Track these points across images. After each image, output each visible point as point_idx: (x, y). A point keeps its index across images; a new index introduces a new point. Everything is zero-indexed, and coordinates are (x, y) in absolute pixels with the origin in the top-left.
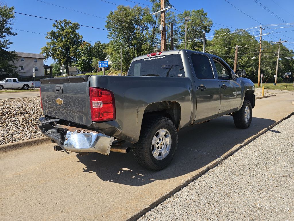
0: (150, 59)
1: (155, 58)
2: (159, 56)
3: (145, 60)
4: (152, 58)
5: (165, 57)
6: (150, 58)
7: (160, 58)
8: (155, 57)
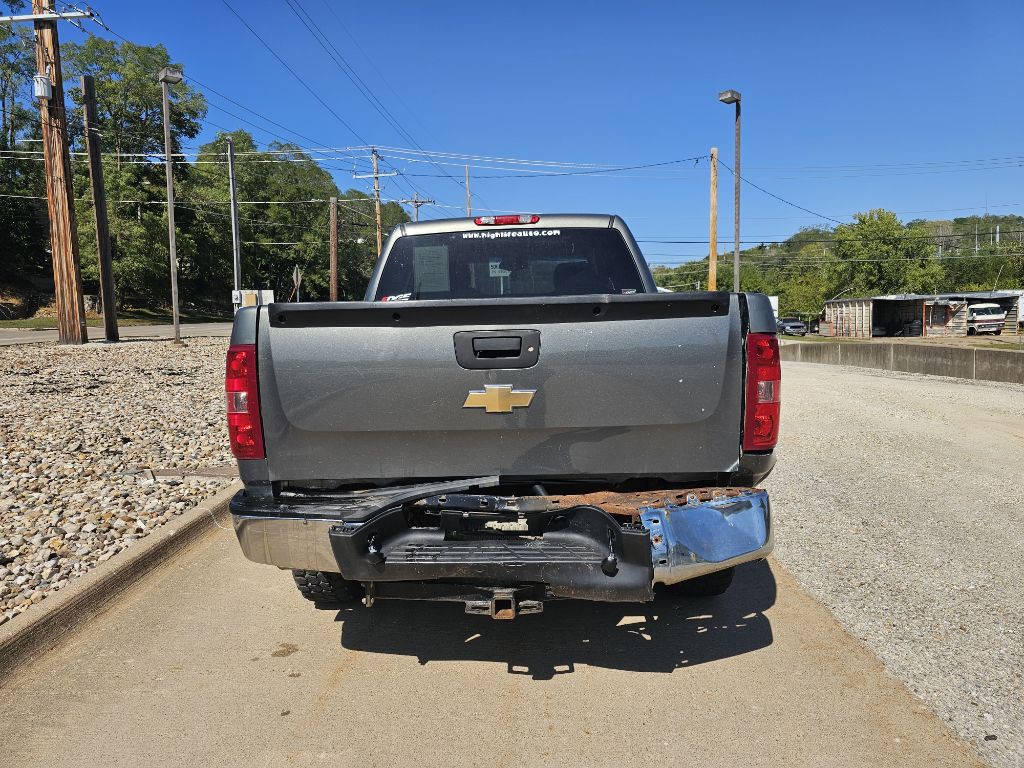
0: (493, 236)
1: (514, 234)
2: (533, 230)
3: (465, 236)
4: (499, 231)
5: (558, 232)
6: (493, 231)
7: (537, 233)
8: (517, 230)
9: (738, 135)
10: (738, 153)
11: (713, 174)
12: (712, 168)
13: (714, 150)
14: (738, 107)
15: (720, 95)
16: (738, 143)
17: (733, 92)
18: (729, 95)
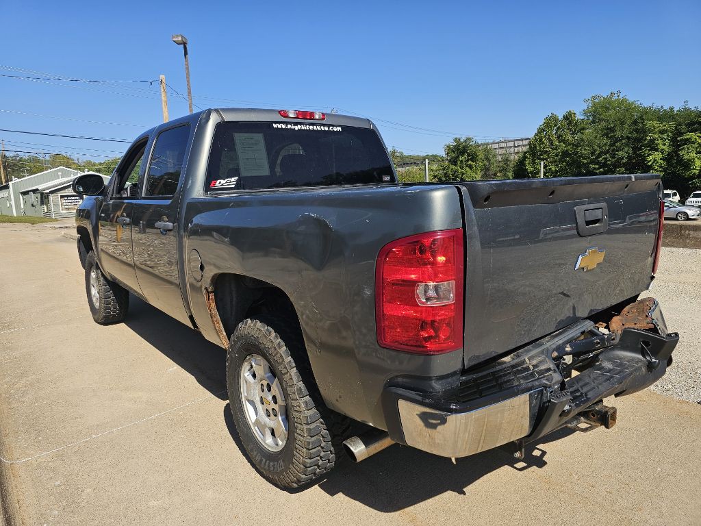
0: (296, 128)
1: (311, 128)
3: (275, 126)
4: (300, 124)
5: (339, 129)
6: (296, 124)
7: (327, 129)
8: (312, 124)
9: (187, 68)
10: (188, 81)
11: (163, 94)
12: (162, 90)
13: (162, 77)
14: (185, 48)
15: (173, 37)
16: (188, 74)
17: (182, 37)
18: (180, 39)
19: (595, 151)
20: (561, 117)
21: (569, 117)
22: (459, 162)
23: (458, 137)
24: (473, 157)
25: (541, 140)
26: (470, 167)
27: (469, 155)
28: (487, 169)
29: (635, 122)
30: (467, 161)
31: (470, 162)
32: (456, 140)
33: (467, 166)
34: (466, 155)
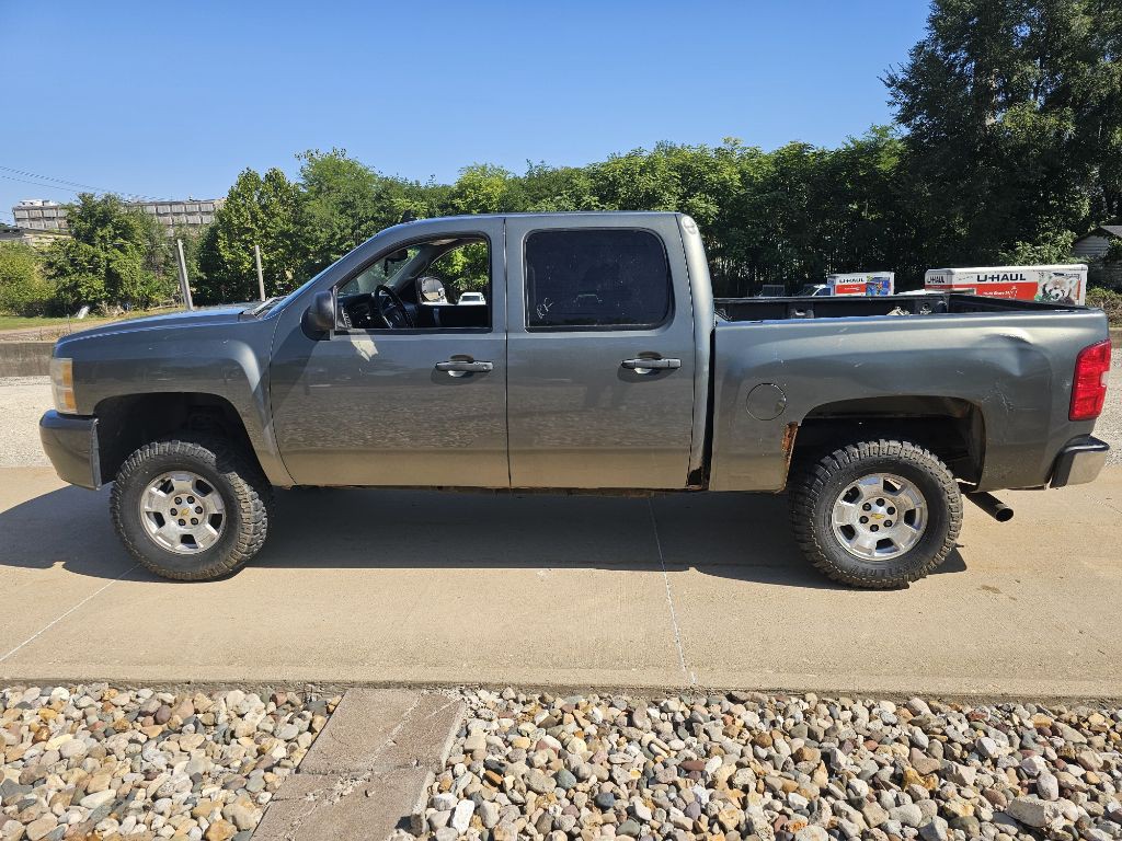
19: (334, 235)
20: (262, 177)
21: (274, 179)
22: (98, 239)
23: (89, 191)
24: (125, 231)
25: (237, 211)
26: (121, 248)
27: (116, 228)
28: (151, 254)
29: (379, 198)
30: (114, 238)
31: (120, 241)
32: (82, 196)
33: (115, 246)
34: (110, 227)
